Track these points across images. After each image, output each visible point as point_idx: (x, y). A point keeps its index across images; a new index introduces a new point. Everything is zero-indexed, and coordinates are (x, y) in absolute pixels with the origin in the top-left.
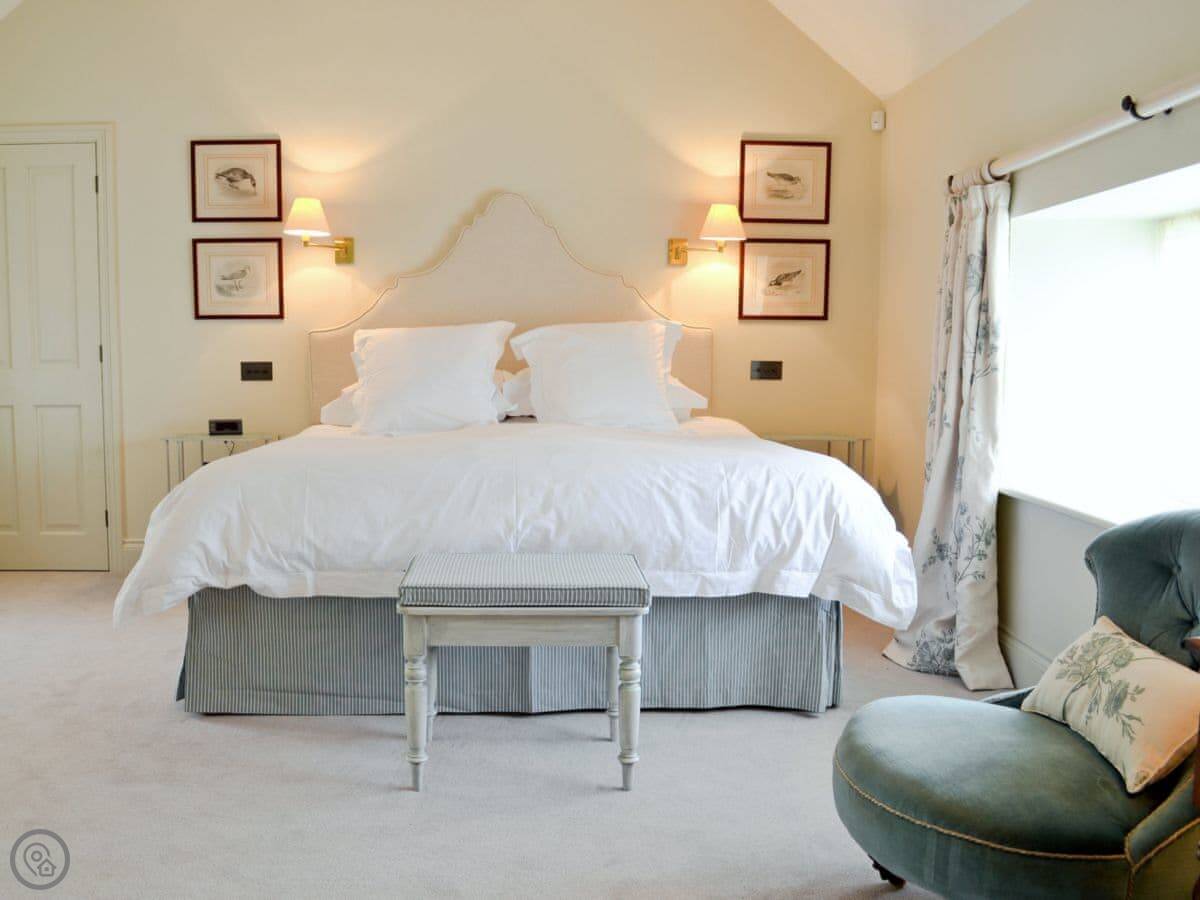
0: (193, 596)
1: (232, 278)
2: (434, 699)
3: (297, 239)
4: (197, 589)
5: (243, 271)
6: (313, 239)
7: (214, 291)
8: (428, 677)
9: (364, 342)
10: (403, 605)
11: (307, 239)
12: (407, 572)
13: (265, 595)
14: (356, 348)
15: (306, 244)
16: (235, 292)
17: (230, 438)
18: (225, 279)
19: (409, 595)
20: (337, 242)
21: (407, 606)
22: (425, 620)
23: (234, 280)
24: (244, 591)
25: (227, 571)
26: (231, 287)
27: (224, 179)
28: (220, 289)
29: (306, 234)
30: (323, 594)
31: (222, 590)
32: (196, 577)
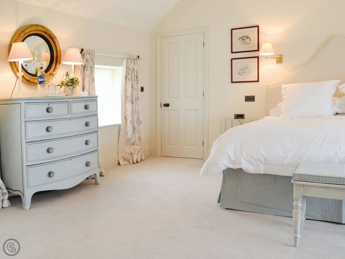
0: (224, 170)
1: (243, 69)
2: (304, 214)
3: (264, 56)
4: (226, 168)
5: (247, 67)
6: (269, 56)
7: (237, 74)
8: (302, 206)
9: (285, 88)
10: (294, 180)
11: (267, 56)
12: (296, 168)
13: (247, 172)
14: (283, 91)
15: (266, 57)
16: (244, 74)
17: (240, 120)
18: (240, 70)
19: (296, 177)
20: (277, 56)
21: (295, 180)
22: (302, 186)
23: (244, 70)
24: (240, 170)
25: (235, 163)
26: (243, 73)
27: (241, 39)
28: (239, 73)
29: (266, 54)
30: (267, 173)
31: (233, 169)
32: (225, 164)
